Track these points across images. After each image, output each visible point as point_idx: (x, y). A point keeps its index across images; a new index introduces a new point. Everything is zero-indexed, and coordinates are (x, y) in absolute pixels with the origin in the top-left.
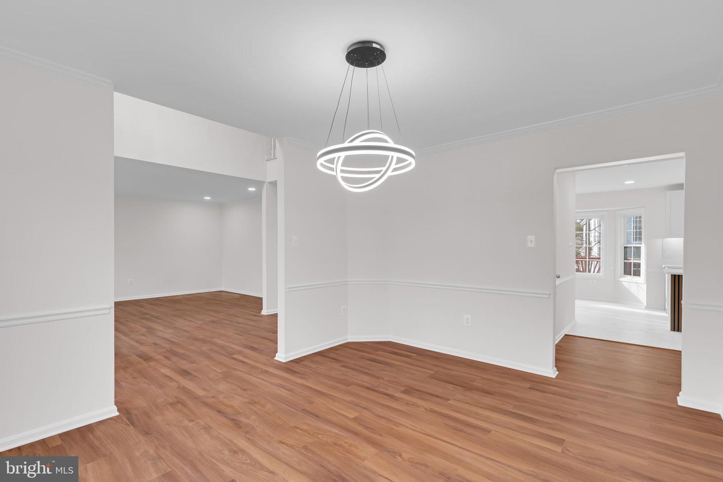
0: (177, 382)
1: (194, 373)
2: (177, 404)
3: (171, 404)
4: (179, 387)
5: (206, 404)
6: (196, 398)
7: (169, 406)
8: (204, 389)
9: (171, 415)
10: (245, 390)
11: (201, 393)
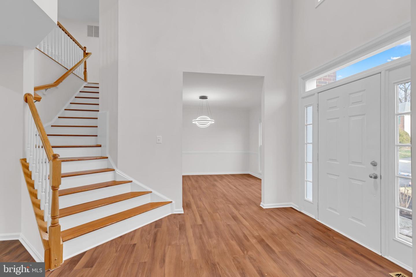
0: (239, 213)
1: (230, 216)
2: (240, 204)
3: (242, 205)
4: (239, 211)
5: (230, 202)
6: (233, 204)
7: (243, 204)
8: (229, 207)
9: (243, 202)
10: (214, 203)
11: (231, 206)
